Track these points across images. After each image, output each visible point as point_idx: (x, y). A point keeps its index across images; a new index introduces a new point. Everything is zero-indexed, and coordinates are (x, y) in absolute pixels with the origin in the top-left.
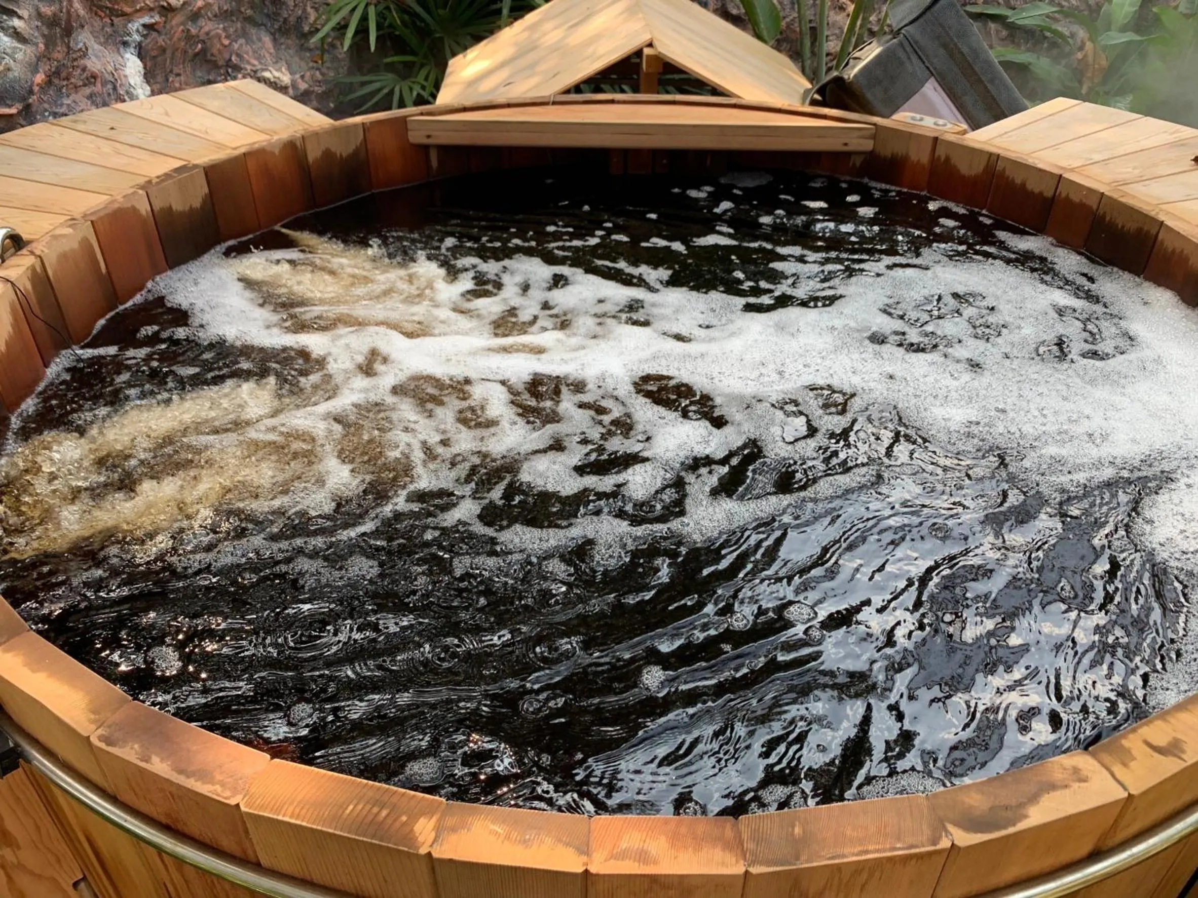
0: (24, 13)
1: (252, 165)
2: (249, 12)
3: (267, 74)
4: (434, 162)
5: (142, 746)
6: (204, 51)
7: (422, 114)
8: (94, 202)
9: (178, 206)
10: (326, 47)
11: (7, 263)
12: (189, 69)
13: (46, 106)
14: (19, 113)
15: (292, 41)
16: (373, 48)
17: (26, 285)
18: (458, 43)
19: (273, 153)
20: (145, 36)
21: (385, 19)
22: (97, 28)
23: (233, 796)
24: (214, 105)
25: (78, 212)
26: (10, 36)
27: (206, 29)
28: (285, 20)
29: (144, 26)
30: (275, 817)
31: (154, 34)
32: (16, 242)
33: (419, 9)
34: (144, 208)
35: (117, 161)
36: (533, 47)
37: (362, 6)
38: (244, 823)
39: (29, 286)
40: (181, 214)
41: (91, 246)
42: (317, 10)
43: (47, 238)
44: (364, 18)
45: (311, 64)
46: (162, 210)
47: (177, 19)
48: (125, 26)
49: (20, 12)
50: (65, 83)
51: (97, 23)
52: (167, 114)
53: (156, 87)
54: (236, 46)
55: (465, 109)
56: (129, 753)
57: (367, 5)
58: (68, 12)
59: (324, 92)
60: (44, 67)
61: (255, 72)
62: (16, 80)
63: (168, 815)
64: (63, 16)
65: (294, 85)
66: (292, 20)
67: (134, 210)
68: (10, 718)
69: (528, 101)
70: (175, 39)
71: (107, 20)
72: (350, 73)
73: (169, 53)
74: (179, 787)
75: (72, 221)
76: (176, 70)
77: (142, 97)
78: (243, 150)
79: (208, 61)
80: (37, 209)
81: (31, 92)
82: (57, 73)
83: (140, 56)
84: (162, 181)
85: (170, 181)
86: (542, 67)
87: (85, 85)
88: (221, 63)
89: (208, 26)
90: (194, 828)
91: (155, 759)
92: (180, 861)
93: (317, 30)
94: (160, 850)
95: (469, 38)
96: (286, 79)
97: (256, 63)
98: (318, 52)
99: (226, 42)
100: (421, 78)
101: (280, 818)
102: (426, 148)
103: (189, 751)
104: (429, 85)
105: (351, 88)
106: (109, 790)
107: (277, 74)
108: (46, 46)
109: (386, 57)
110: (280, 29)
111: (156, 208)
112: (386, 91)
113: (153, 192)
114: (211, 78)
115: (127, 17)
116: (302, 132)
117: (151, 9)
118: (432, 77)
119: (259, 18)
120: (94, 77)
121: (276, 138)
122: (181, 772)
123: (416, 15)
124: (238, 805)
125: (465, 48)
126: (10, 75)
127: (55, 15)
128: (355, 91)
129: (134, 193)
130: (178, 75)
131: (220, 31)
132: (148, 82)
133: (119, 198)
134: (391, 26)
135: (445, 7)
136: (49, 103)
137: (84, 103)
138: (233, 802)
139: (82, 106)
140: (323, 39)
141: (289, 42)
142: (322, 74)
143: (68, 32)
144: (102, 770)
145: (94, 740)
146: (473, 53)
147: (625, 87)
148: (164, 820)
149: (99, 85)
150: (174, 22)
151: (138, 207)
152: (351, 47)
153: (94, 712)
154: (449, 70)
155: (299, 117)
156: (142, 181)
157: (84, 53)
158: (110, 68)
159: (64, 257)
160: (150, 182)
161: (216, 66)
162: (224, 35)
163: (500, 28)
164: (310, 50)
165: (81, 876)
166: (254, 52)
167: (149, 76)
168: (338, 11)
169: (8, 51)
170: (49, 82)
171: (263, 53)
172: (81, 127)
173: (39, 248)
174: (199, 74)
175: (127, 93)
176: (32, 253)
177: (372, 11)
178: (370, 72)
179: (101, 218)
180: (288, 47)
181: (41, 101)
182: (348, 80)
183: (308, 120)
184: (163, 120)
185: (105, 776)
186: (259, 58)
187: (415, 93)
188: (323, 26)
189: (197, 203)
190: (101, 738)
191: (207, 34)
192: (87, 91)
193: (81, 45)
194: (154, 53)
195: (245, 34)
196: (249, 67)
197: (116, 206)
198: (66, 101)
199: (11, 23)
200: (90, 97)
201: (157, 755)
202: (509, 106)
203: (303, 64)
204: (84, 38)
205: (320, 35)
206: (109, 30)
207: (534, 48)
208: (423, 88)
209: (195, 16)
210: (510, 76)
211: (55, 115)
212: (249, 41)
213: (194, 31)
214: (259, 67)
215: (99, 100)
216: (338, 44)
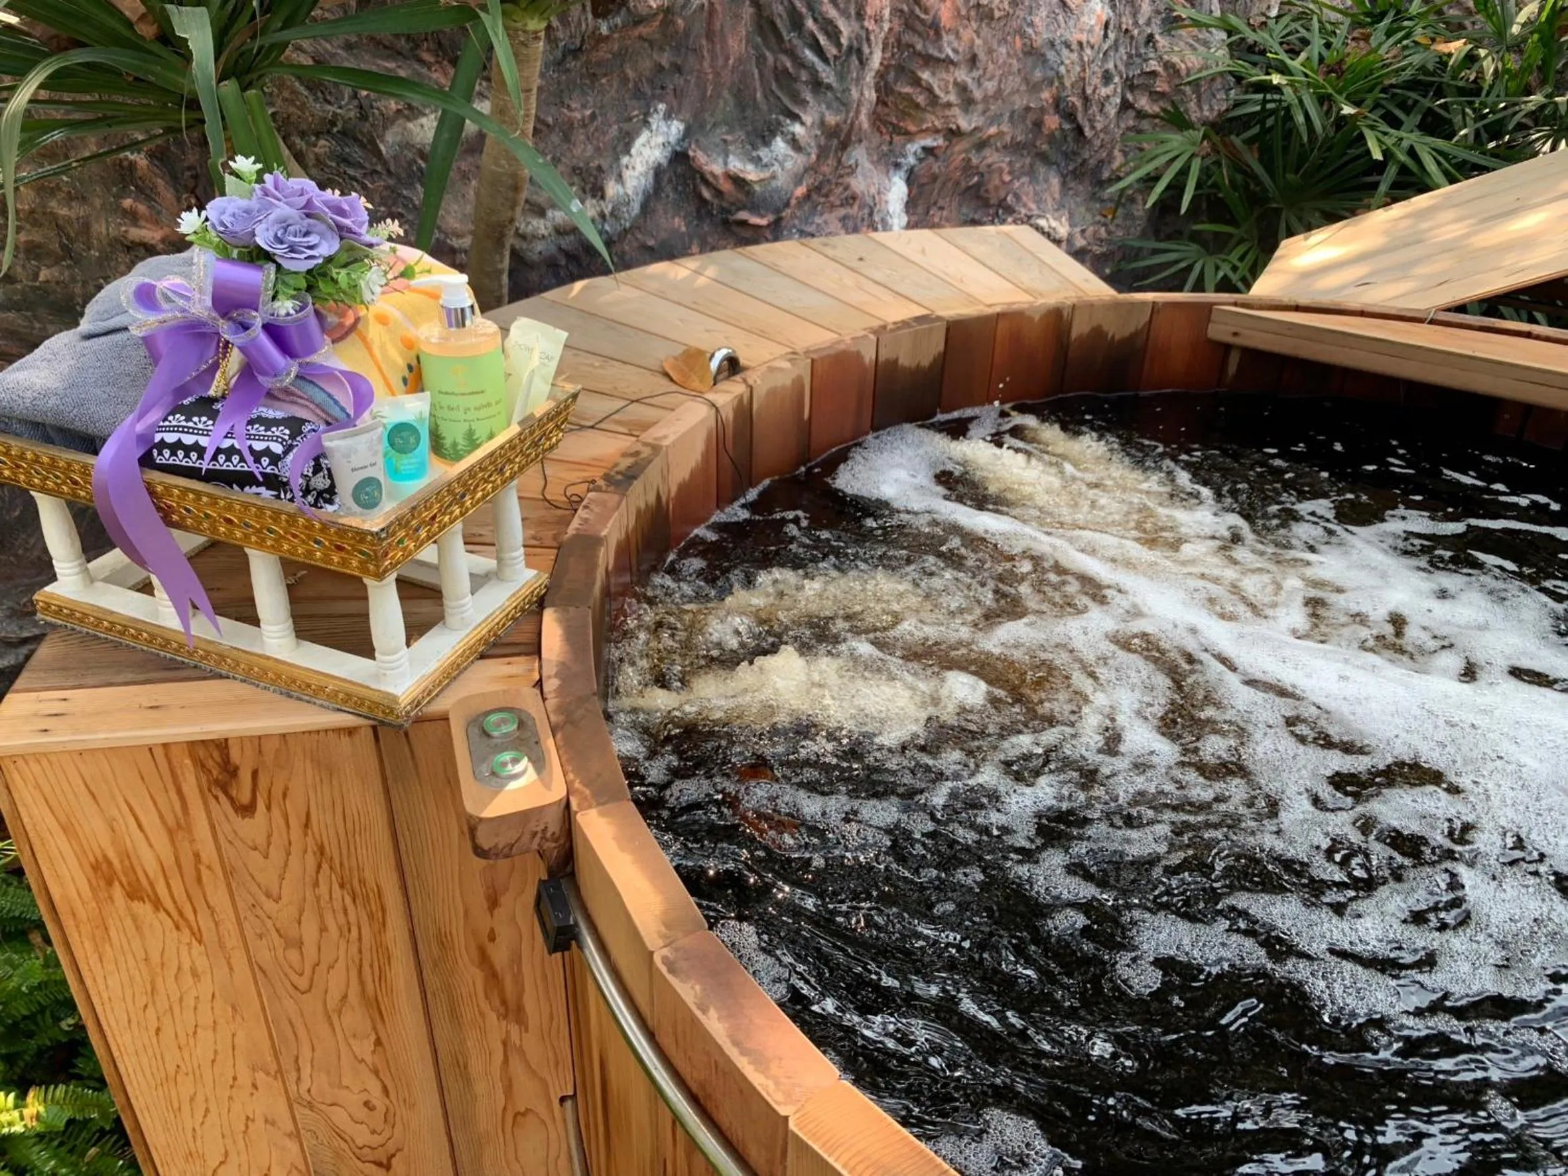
0: (808, 119)
1: (1002, 327)
2: (1045, 147)
3: (1042, 222)
4: (1232, 368)
5: (704, 990)
6: (978, 185)
7: (1235, 304)
8: (817, 338)
9: (905, 361)
10: (1124, 200)
11: (720, 386)
12: (954, 204)
13: (796, 222)
14: (768, 226)
15: (1083, 188)
16: (1183, 211)
17: (728, 414)
18: (1300, 219)
19: (1030, 319)
20: (920, 160)
21: (1209, 177)
22: (874, 145)
23: (785, 1104)
24: (979, 250)
25: (800, 346)
26: (787, 142)
27: (989, 160)
28: (1085, 161)
29: (924, 149)
30: (825, 1156)
31: (931, 159)
32: (733, 366)
33: (1258, 169)
34: (869, 355)
35: (856, 297)
36: (1417, 240)
37: (1185, 157)
38: (786, 1144)
39: (731, 416)
40: (904, 369)
41: (803, 386)
42: (1125, 154)
43: (764, 368)
44: (1184, 172)
45: (1098, 218)
46: (887, 361)
47: (961, 146)
48: (904, 146)
49: (804, 117)
50: (822, 200)
51: (876, 139)
52: (923, 252)
53: (914, 218)
54: (1017, 184)
55: (1297, 308)
56: (688, 991)
57: (1193, 156)
58: (852, 124)
59: (1103, 254)
60: (808, 181)
61: (1029, 217)
62: (777, 190)
63: (702, 1086)
64: (845, 128)
65: (1070, 240)
66: (1092, 162)
67: (858, 356)
68: (577, 889)
69: (1393, 312)
70: (952, 167)
71: (888, 138)
72: (1144, 235)
73: (938, 185)
74: (729, 1061)
75: (793, 356)
76: (941, 203)
77: (896, 228)
78: (998, 309)
79: (978, 197)
80: (762, 334)
81: (787, 205)
82: (817, 189)
83: (909, 181)
84: (899, 328)
85: (906, 331)
86: (1423, 270)
87: (842, 205)
88: (993, 201)
89: (992, 157)
90: (724, 1118)
91: (713, 1013)
92: (693, 1145)
93: (1119, 179)
94: (677, 1119)
95: (1317, 214)
96: (1063, 230)
97: (1033, 206)
98: (1112, 205)
99: (1007, 178)
100: (1234, 257)
101: (831, 1160)
102: (1227, 348)
103: (751, 1021)
104: (1243, 268)
105: (1137, 254)
106: (650, 1023)
107: (1054, 224)
108: (818, 157)
109: (1196, 223)
110: (1074, 172)
111: (881, 359)
112: (1183, 265)
113: (884, 339)
114: (977, 217)
115: (909, 136)
116: (1075, 300)
117: (937, 131)
118: (1250, 258)
119: (1054, 156)
120: (854, 198)
121: (1041, 301)
122: (736, 1043)
123: (1255, 177)
124: (786, 1118)
125: (1309, 228)
126: (774, 184)
127: (837, 125)
128: (1143, 259)
129: (865, 337)
130: (942, 208)
131: (1004, 165)
132: (907, 212)
133: (847, 339)
134: (1215, 185)
135: (1297, 172)
136: (800, 219)
137: (835, 225)
138: (782, 1111)
139: (832, 228)
140: (1123, 190)
141: (1081, 188)
142: (1109, 232)
143: (844, 146)
144: (652, 997)
145: (657, 959)
146: (1318, 236)
147: (1538, 316)
148: (694, 1088)
149: (856, 207)
150: (957, 148)
151: (863, 353)
152: (1154, 204)
153: (666, 925)
154: (1278, 253)
155: (1076, 281)
156: (876, 324)
157: (852, 171)
158: (873, 190)
159: (772, 393)
160: (884, 327)
161: (986, 204)
162: (1007, 169)
163: (1369, 208)
164: (1102, 201)
165: (571, 1093)
166: (1036, 194)
167: (910, 205)
168: (1152, 159)
169: (780, 158)
170: (808, 197)
171: (1046, 196)
172: (829, 252)
173: (753, 377)
174: (964, 210)
175: (883, 220)
176: (745, 381)
177: (1196, 165)
178: (1169, 238)
179: (822, 359)
180: (1076, 195)
181: (794, 216)
182: (1137, 244)
183: (1085, 286)
184: (917, 258)
185: (652, 1004)
186: (1039, 201)
187: (1221, 274)
188: (1128, 174)
189: (926, 362)
190: (665, 960)
191: (989, 166)
192: (842, 212)
193: (852, 162)
194: (925, 180)
195: (1031, 172)
196: (1023, 211)
197: (842, 347)
198: (818, 220)
199: (791, 129)
200: (843, 219)
201: (717, 1009)
202: (1362, 314)
203: (1088, 217)
204: (859, 155)
205: (1121, 185)
206: (885, 148)
207: (1419, 241)
208: (1235, 269)
209: (982, 145)
210: (1371, 274)
211: (803, 233)
212: (1034, 179)
213: (975, 161)
214: (1036, 212)
215: (850, 224)
216: (1140, 198)
